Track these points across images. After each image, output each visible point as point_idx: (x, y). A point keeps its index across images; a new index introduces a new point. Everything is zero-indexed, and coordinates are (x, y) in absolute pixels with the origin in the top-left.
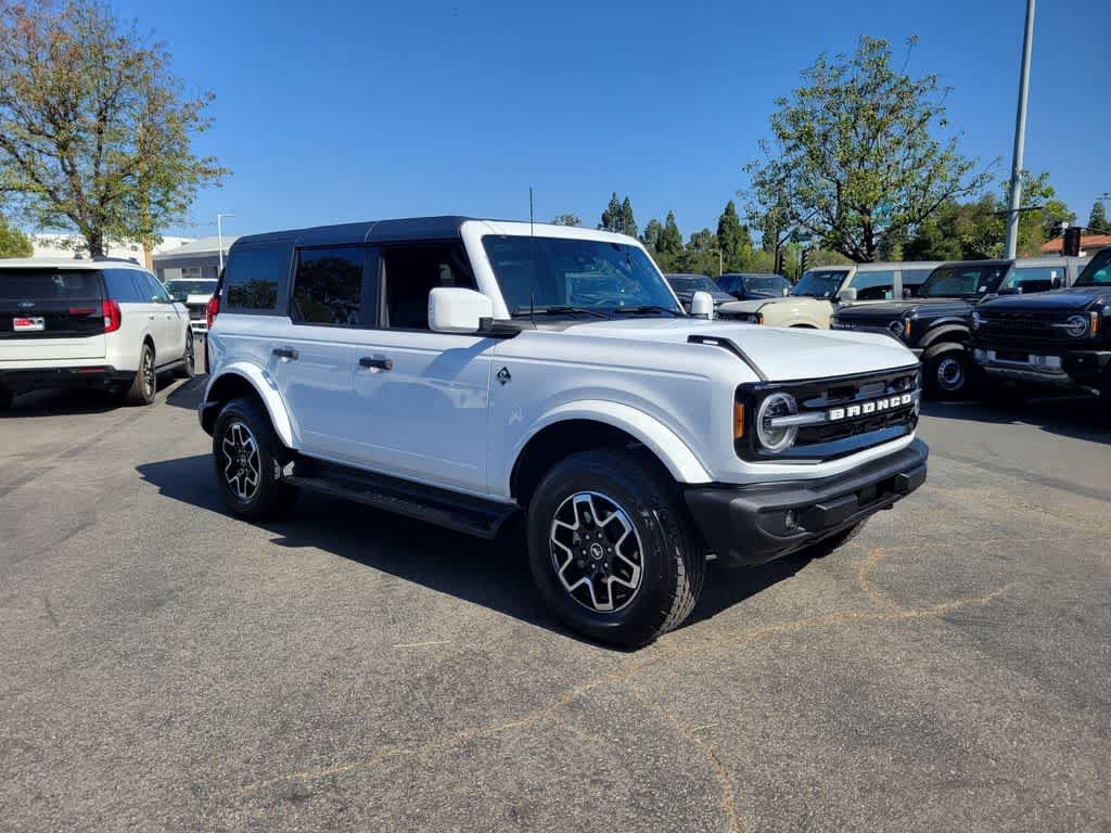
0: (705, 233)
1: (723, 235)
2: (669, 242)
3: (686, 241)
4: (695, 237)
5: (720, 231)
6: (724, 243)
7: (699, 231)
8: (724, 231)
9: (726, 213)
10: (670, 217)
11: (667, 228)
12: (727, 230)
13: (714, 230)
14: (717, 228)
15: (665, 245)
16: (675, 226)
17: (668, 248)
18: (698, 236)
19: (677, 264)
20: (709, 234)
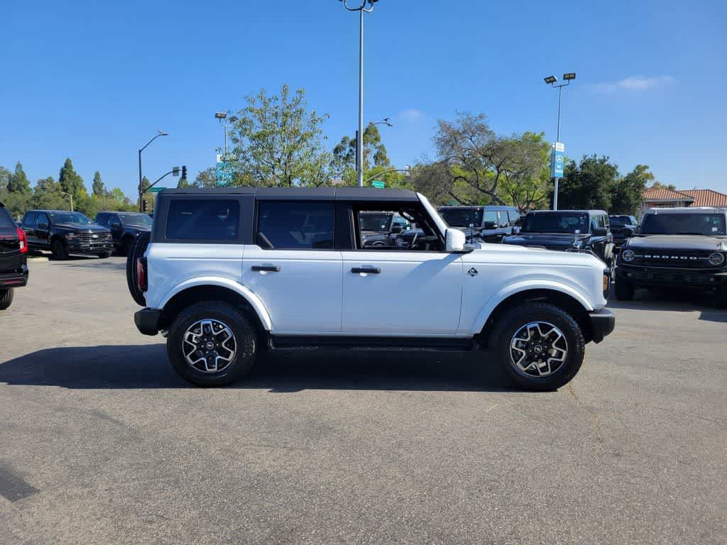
0: (50, 180)
1: (65, 182)
2: (19, 185)
3: (33, 185)
4: (41, 183)
5: (62, 179)
6: (65, 188)
7: (45, 178)
8: (64, 179)
9: (65, 167)
10: (19, 166)
11: (17, 174)
12: (67, 178)
13: (56, 178)
14: (59, 177)
15: (16, 186)
16: (23, 173)
17: (18, 188)
18: (43, 182)
19: (33, 202)
20: (53, 180)
